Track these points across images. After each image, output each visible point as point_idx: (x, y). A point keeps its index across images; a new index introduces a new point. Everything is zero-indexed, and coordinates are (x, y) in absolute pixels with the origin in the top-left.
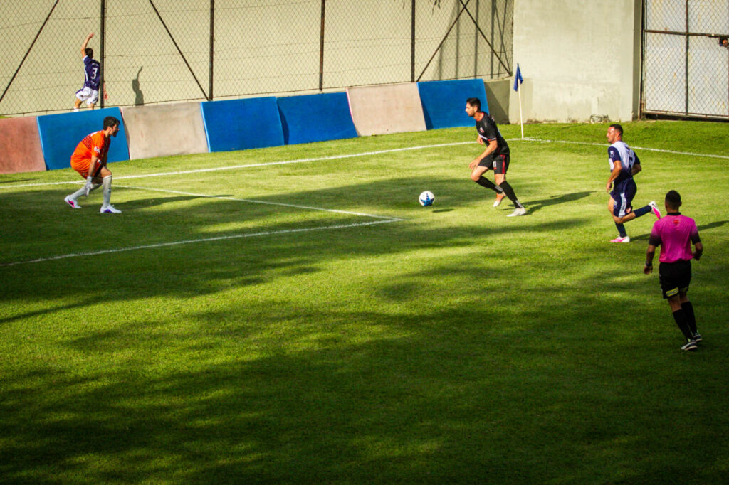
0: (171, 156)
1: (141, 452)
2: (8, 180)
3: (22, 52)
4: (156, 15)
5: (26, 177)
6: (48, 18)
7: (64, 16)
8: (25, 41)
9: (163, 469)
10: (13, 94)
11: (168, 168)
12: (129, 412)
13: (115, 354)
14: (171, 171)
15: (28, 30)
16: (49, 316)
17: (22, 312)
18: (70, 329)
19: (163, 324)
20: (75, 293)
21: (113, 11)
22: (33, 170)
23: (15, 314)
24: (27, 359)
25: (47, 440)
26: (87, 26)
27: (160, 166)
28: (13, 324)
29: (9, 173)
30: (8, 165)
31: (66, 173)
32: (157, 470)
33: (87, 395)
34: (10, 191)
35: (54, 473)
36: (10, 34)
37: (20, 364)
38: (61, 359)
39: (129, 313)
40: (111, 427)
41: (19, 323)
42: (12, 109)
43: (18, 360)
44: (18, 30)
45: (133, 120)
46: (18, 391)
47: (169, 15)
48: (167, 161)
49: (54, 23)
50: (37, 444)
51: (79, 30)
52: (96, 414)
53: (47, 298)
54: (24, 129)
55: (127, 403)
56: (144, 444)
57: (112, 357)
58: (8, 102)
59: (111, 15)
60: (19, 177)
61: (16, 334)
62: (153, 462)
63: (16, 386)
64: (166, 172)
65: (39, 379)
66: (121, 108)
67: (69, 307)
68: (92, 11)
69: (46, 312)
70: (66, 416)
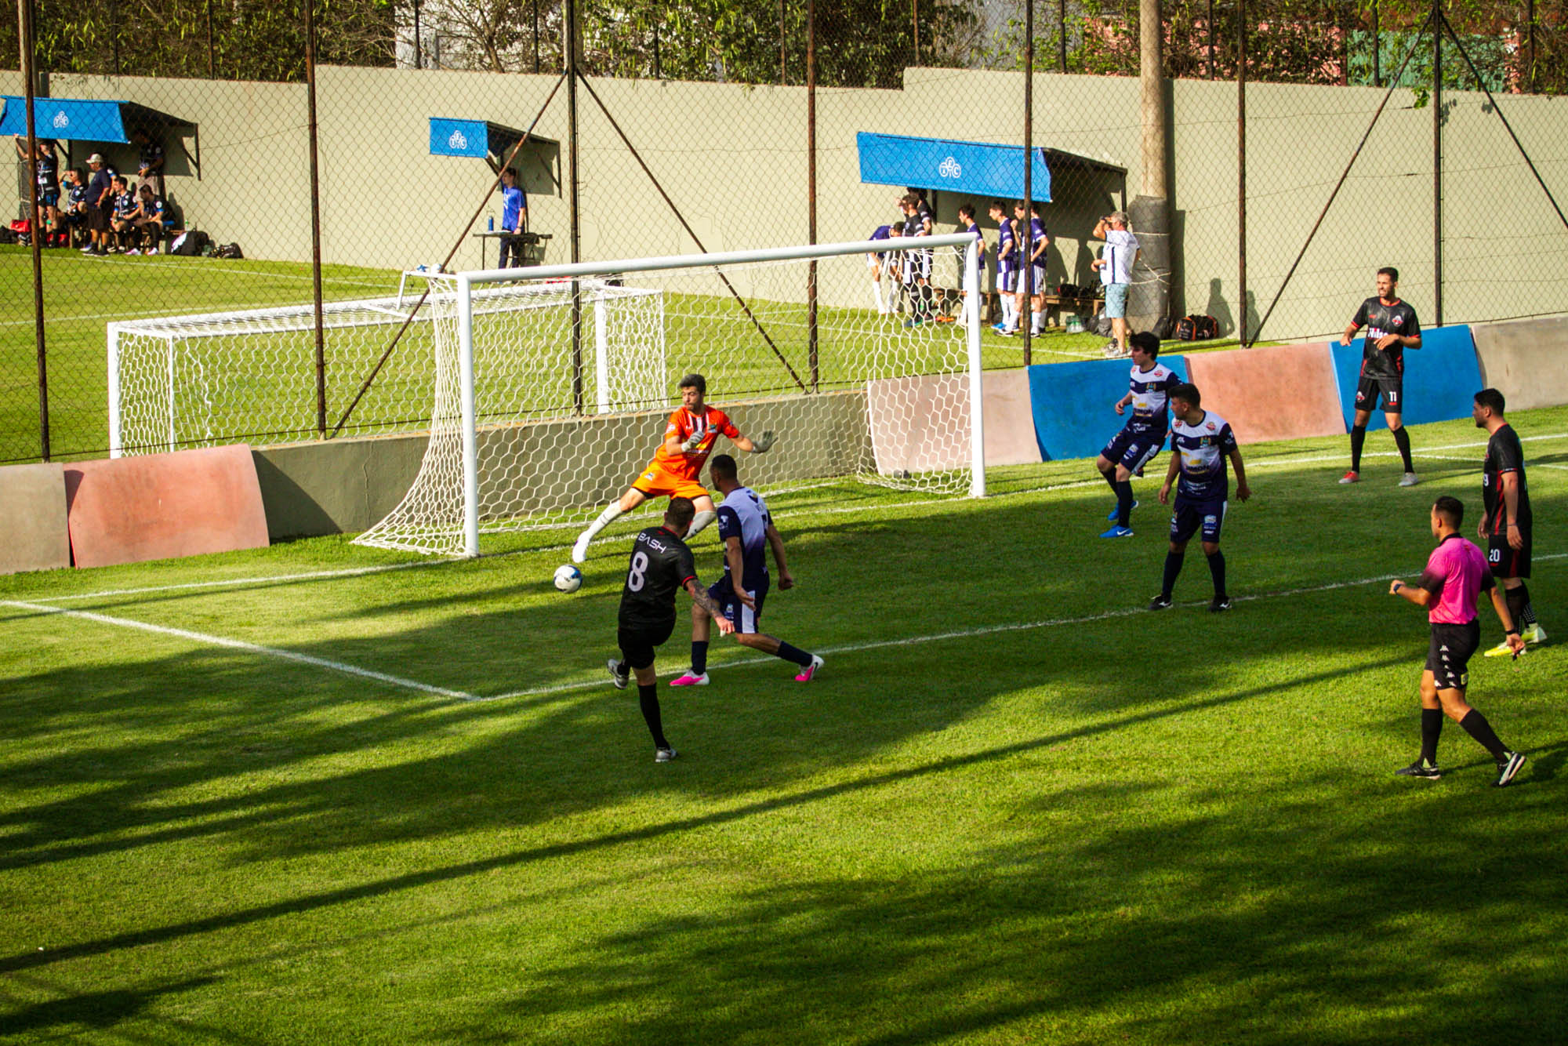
0: (1557, 407)
1: (1504, 909)
2: (1282, 450)
3: (1302, 234)
4: (1528, 167)
5: (1312, 444)
6: (1345, 176)
7: (1373, 172)
8: (1307, 215)
9: (1538, 938)
10: (1289, 304)
11: (1551, 428)
12: (1483, 842)
13: (1459, 745)
14: (1557, 432)
15: (1312, 196)
16: (1348, 680)
17: (1303, 675)
18: (1384, 704)
19: (1542, 692)
20: (1392, 642)
21: (1455, 162)
22: (1325, 434)
23: (1292, 677)
24: (1311, 754)
25: (1343, 891)
26: (1411, 187)
27: (1538, 425)
28: (1287, 694)
29: (1284, 439)
30: (1282, 425)
31: (1380, 438)
32: (1528, 942)
33: (1412, 813)
34: (1285, 469)
35: (1354, 947)
36: (1281, 204)
37: (1300, 763)
38: (1369, 754)
39: (1484, 676)
40: (1450, 867)
41: (1297, 693)
42: (1287, 330)
43: (1296, 756)
44: (1294, 196)
45: (1493, 347)
46: (1295, 807)
47: (1549, 168)
48: (1551, 416)
49: (1356, 184)
50: (1327, 897)
51: (1398, 195)
52: (1427, 847)
53: (1346, 651)
54: (1309, 365)
55: (1481, 827)
56: (1507, 897)
57: (1455, 750)
58: (1279, 318)
59: (1451, 168)
60: (1301, 445)
61: (1293, 711)
62: (1521, 929)
63: (1291, 799)
64: (1549, 433)
65: (1330, 787)
66: (1470, 326)
67: (1382, 665)
68: (1419, 163)
69: (1343, 673)
70: (1375, 849)
